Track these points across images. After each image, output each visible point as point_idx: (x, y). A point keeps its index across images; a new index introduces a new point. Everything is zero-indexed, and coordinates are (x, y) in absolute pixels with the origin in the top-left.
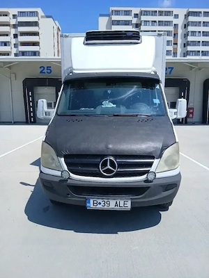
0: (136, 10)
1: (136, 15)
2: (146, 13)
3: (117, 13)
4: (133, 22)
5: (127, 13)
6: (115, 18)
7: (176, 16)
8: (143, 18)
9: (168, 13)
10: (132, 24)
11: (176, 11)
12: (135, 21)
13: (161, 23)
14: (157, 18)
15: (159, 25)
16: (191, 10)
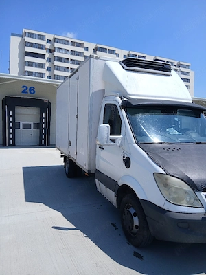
0: (49, 36)
1: (49, 41)
2: (60, 41)
3: (31, 35)
4: (46, 47)
5: (41, 37)
6: (28, 39)
7: (86, 49)
8: (57, 45)
9: (79, 45)
10: (46, 49)
11: (86, 44)
12: (48, 46)
13: (73, 52)
14: (70, 48)
15: (72, 54)
16: (98, 46)
